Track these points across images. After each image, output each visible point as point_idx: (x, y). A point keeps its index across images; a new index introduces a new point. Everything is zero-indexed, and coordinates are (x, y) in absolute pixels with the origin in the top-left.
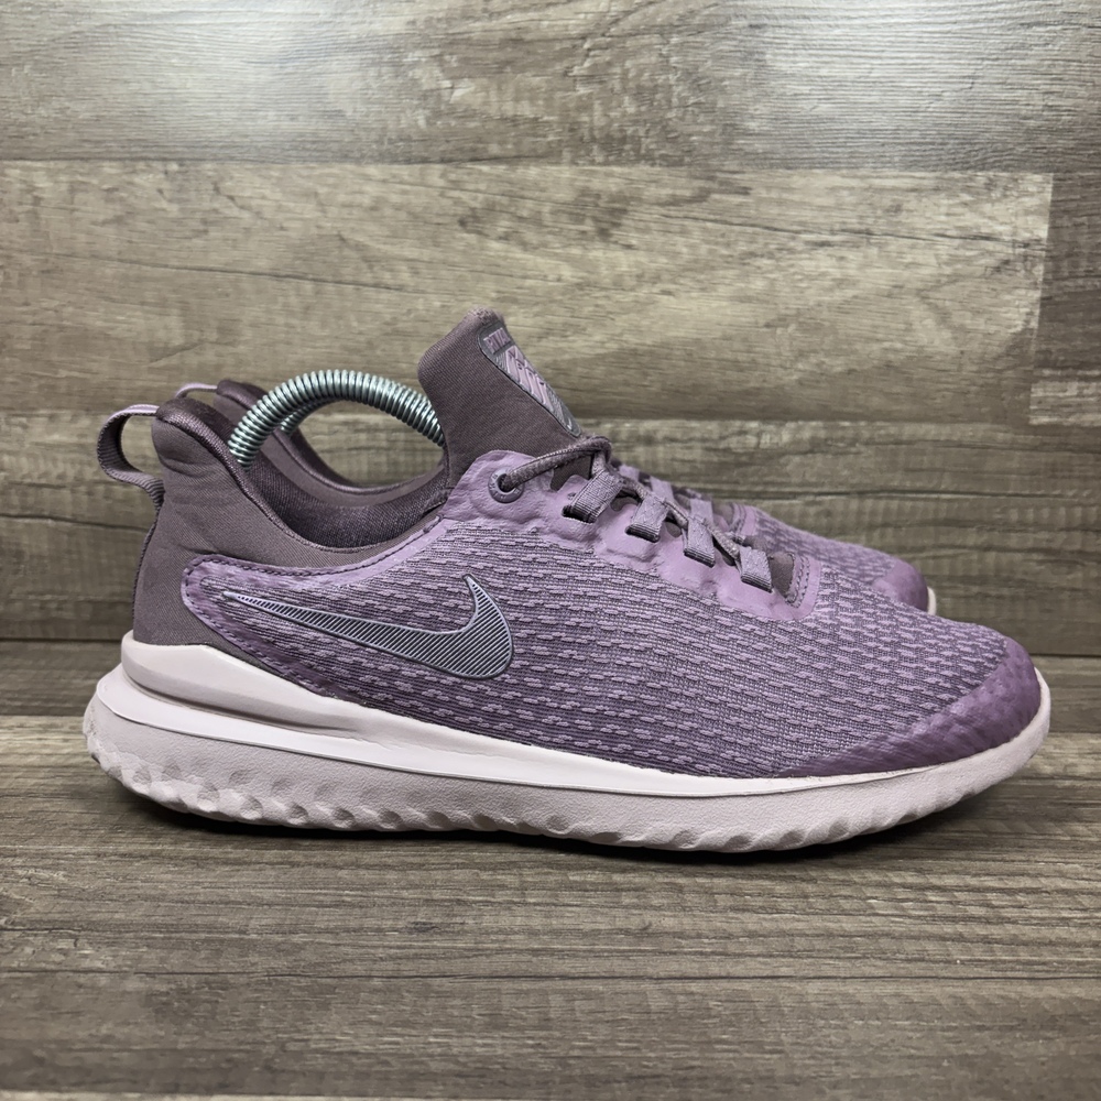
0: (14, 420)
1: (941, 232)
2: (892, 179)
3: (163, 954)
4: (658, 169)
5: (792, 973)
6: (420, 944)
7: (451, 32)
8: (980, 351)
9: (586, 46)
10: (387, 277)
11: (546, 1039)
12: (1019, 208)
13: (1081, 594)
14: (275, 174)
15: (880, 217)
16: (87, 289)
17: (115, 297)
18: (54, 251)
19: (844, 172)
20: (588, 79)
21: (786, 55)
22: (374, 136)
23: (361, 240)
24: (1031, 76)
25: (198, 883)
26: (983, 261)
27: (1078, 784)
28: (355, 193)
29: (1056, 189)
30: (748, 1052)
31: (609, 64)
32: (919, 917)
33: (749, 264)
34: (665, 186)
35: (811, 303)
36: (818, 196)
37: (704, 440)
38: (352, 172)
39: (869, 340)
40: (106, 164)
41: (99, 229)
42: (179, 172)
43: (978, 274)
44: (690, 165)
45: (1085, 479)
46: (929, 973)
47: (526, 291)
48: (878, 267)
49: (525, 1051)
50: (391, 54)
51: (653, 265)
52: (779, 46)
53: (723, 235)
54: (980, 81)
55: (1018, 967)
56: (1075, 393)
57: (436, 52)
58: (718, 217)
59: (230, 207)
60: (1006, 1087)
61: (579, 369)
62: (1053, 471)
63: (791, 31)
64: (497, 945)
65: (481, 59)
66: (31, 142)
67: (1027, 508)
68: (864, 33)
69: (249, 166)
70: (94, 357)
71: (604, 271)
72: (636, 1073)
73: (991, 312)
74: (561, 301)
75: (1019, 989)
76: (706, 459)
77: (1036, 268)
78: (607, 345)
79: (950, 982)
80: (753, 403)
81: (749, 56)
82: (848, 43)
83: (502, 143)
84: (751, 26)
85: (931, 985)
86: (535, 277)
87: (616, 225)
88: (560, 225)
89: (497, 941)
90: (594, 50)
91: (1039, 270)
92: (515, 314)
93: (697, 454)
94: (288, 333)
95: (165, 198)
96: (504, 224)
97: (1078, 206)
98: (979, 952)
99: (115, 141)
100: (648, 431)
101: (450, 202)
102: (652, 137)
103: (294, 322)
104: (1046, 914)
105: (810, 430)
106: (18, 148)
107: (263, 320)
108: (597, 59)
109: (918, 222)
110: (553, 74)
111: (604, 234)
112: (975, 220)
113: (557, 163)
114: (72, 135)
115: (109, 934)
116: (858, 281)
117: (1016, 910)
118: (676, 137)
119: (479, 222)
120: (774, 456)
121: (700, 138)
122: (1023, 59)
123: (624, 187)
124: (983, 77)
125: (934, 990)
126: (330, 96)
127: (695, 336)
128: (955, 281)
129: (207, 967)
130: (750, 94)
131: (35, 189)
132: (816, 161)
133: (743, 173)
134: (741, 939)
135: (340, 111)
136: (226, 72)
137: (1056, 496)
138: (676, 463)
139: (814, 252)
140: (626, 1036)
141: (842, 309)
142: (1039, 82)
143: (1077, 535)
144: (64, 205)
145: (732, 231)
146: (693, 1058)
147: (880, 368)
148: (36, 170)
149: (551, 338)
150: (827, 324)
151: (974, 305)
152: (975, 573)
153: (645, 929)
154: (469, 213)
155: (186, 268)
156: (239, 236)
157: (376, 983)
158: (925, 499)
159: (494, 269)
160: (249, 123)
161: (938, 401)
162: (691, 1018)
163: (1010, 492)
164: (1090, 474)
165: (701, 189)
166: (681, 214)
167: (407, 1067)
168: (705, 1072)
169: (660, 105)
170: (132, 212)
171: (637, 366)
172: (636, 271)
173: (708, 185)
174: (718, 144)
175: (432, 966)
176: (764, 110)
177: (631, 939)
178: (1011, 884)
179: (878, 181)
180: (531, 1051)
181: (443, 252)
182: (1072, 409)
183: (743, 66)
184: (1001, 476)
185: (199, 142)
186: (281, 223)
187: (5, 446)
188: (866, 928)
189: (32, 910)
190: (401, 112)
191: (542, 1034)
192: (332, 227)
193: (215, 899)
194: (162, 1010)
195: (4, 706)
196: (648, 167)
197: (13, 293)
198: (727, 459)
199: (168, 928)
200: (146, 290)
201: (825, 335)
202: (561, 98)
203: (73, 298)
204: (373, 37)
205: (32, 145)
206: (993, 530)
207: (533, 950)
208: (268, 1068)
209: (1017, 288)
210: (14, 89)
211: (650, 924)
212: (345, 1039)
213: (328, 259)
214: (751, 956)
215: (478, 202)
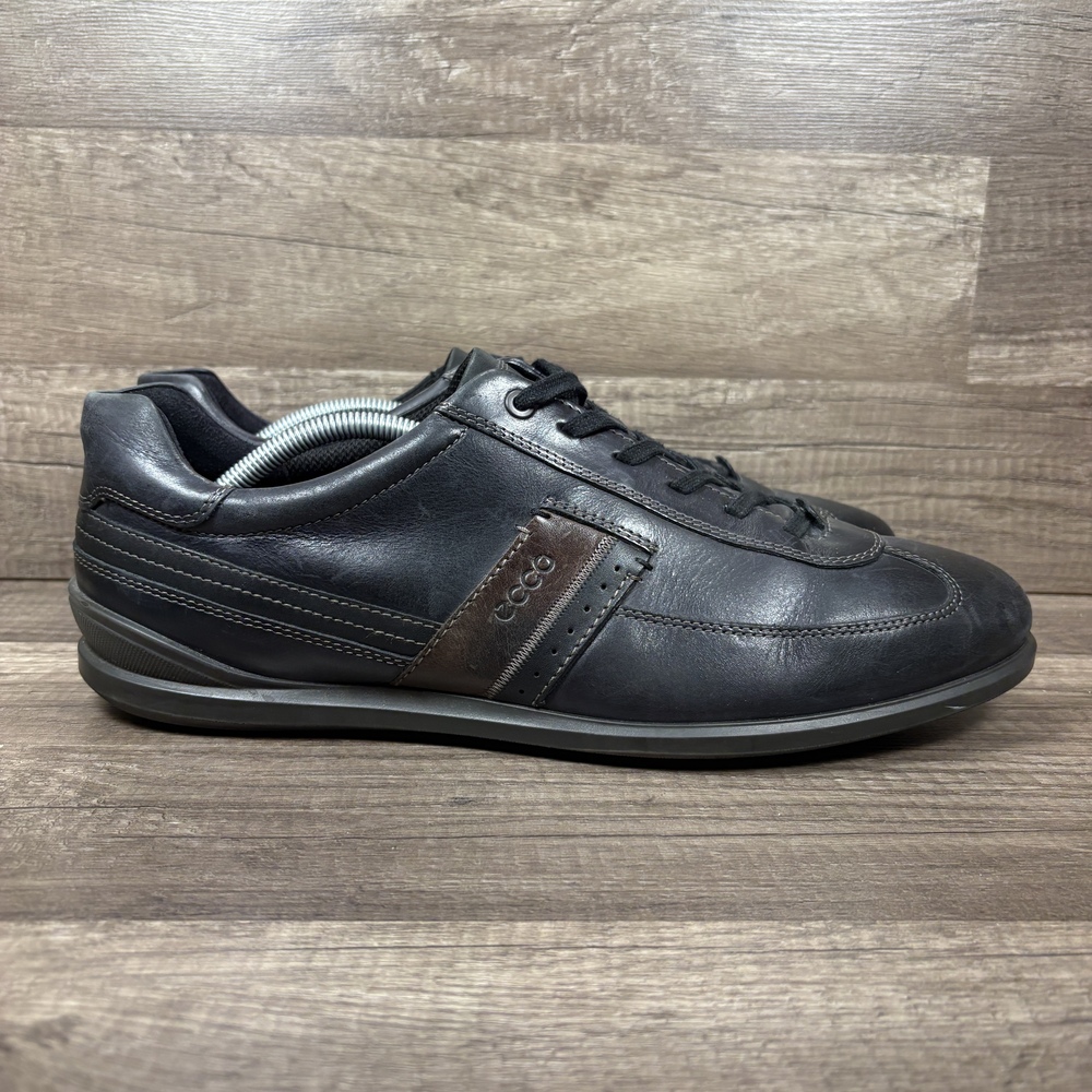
0: (35, 373)
1: (891, 208)
2: (848, 160)
3: (242, 824)
4: (636, 146)
5: (777, 832)
6: (462, 813)
7: (448, 15)
8: (923, 317)
9: (573, 31)
10: (387, 243)
11: (580, 879)
12: (960, 187)
13: (1009, 536)
14: (285, 145)
15: (836, 194)
16: (105, 250)
17: (131, 257)
18: (74, 213)
19: (805, 152)
20: (575, 62)
21: (754, 44)
22: (376, 111)
23: (364, 207)
24: (972, 68)
25: (258, 772)
26: (927, 236)
28: (359, 163)
29: (993, 171)
30: (746, 886)
31: (594, 49)
32: (879, 791)
33: (718, 235)
34: (644, 162)
35: (774, 272)
36: (782, 174)
37: (676, 396)
38: (356, 144)
39: (825, 306)
40: (124, 132)
41: (117, 194)
42: (193, 141)
43: (923, 247)
44: (666, 143)
45: (1015, 433)
46: (890, 830)
47: (516, 257)
48: (835, 240)
49: (564, 888)
50: (389, 34)
51: (632, 235)
52: (748, 35)
53: (695, 208)
54: (927, 71)
55: (960, 825)
56: (1007, 355)
57: (435, 34)
58: (691, 192)
59: (241, 175)
60: (954, 906)
61: (564, 330)
62: (988, 425)
63: (759, 22)
64: (527, 813)
65: (476, 41)
66: (52, 110)
68: (825, 25)
69: (260, 137)
70: (111, 314)
71: (587, 239)
72: (657, 902)
73: (934, 282)
74: (547, 267)
75: (962, 840)
76: (677, 414)
77: (975, 243)
78: (590, 308)
79: (905, 836)
80: (721, 363)
81: (722, 44)
82: (810, 34)
83: (494, 120)
84: (723, 17)
85: (891, 839)
86: (524, 244)
87: (599, 197)
88: (547, 197)
89: (526, 810)
90: (580, 35)
91: (977, 244)
92: (505, 278)
93: (670, 409)
94: (295, 293)
95: (180, 166)
96: (496, 195)
97: (1012, 186)
98: (928, 815)
99: (133, 111)
100: (626, 388)
101: (447, 174)
102: (633, 117)
103: (301, 283)
104: (983, 787)
105: (772, 387)
106: (40, 116)
107: (272, 281)
108: (583, 43)
109: (870, 198)
110: (543, 57)
111: (587, 205)
112: (921, 198)
113: (546, 140)
114: (91, 104)
115: (190, 810)
116: (816, 252)
117: (958, 785)
118: (653, 118)
119: (473, 193)
120: (737, 411)
121: (676, 119)
122: (966, 52)
123: (605, 162)
124: (930, 68)
125: (893, 841)
126: (335, 73)
127: (669, 300)
128: (903, 253)
129: (281, 833)
130: (721, 79)
131: (58, 155)
132: (780, 142)
133: (715, 151)
134: (732, 808)
135: (345, 87)
136: (238, 48)
137: (977, 448)
138: (651, 417)
139: (777, 225)
140: (645, 876)
141: (802, 277)
142: (979, 73)
143: (1007, 484)
144: (84, 171)
145: (704, 205)
146: (702, 891)
147: (834, 331)
148: (57, 136)
149: (538, 300)
150: (787, 291)
151: (918, 275)
152: (917, 518)
153: (650, 800)
154: (464, 184)
155: (199, 232)
156: (250, 202)
157: (429, 841)
158: (873, 451)
159: (486, 236)
160: (259, 97)
161: (887, 362)
162: (697, 863)
163: (949, 444)
164: (1019, 428)
165: (676, 166)
166: (658, 188)
167: (468, 900)
168: (713, 900)
169: (640, 88)
170: (149, 179)
171: (617, 327)
172: (616, 240)
173: (682, 162)
174: (691, 124)
175: (475, 829)
176: (734, 95)
177: (639, 808)
178: (954, 766)
179: (835, 161)
180: (568, 887)
181: (440, 219)
182: (1004, 370)
183: (715, 54)
184: (941, 430)
185: (213, 113)
186: (289, 191)
187: (26, 397)
188: (835, 799)
189: (118, 793)
190: (402, 89)
191: (575, 876)
192: (338, 196)
193: (275, 783)
194: (251, 862)
195: (42, 635)
196: (627, 145)
197: (34, 253)
198: (697, 414)
199: (241, 806)
200: (161, 252)
201: (786, 301)
202: (550, 79)
203: (92, 258)
204: (376, 18)
205: (55, 113)
206: (933, 478)
207: (558, 817)
208: (352, 903)
209: (958, 260)
210: (37, 59)
211: (654, 797)
212: (411, 882)
213: (333, 225)
214: (741, 819)
215: (472, 174)
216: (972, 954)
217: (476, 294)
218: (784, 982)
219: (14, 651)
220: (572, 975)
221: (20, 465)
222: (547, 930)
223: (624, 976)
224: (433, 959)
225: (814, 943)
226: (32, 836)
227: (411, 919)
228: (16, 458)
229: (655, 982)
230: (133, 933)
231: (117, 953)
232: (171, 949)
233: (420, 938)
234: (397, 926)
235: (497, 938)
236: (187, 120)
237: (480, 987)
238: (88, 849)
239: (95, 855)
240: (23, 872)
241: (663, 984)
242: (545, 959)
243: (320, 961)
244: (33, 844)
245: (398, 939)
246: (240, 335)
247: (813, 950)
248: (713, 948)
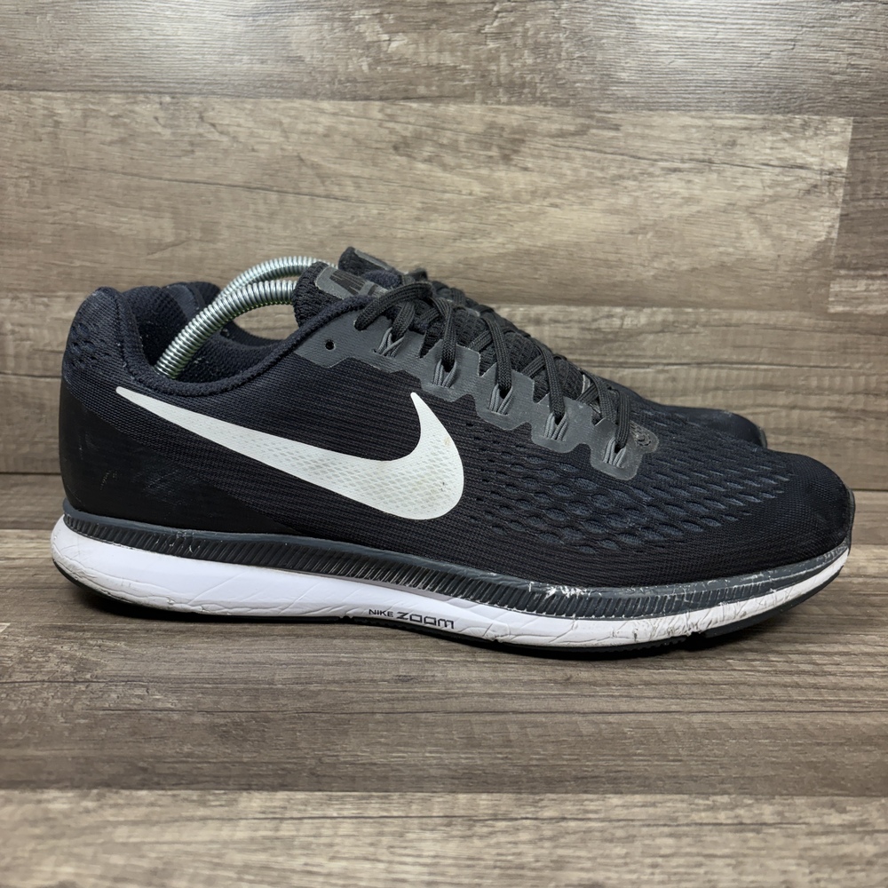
0: (38, 300)
1: (765, 162)
2: (730, 120)
3: (216, 698)
4: (549, 108)
5: (681, 710)
6: (405, 690)
8: (792, 255)
9: (496, 9)
10: (336, 190)
11: (511, 753)
12: (826, 144)
13: (862, 442)
14: (249, 107)
15: (718, 150)
16: (96, 196)
17: (118, 202)
18: (71, 165)
19: (693, 113)
20: (497, 36)
21: (651, 19)
22: (327, 78)
23: (316, 160)
24: (838, 41)
25: (228, 650)
26: (797, 185)
27: (869, 580)
28: (312, 122)
29: (855, 130)
30: (657, 761)
31: (513, 24)
32: (766, 671)
33: (618, 184)
34: (555, 122)
35: (665, 216)
36: (672, 132)
37: (580, 322)
38: (309, 106)
39: (708, 245)
40: (113, 95)
41: (107, 148)
42: (171, 103)
43: (793, 195)
44: (574, 106)
45: (869, 354)
46: (778, 709)
47: (445, 202)
48: (718, 189)
49: (498, 762)
50: (338, 11)
51: (544, 184)
52: (646, 12)
53: (599, 162)
54: (800, 43)
55: (840, 704)
56: (863, 289)
57: (377, 11)
58: (595, 147)
59: (212, 132)
60: (842, 782)
61: (485, 265)
62: (846, 348)
64: (461, 691)
65: (413, 17)
66: (52, 76)
67: (824, 376)
69: (228, 100)
70: (102, 250)
71: (506, 188)
72: (580, 775)
73: (802, 225)
74: (471, 211)
75: (843, 719)
76: (581, 336)
77: (838, 191)
78: (507, 246)
79: (794, 714)
80: (619, 294)
81: (623, 20)
82: (700, 11)
83: (428, 86)
85: (780, 717)
86: (452, 192)
87: (516, 152)
88: (471, 151)
89: (461, 688)
90: (501, 12)
91: (840, 193)
92: (436, 221)
93: (574, 332)
94: (257, 233)
95: (160, 124)
96: (428, 150)
97: (871, 143)
98: (811, 695)
99: (120, 77)
100: (537, 314)
101: (387, 131)
102: (546, 83)
103: (261, 224)
104: (856, 669)
105: (662, 314)
106: (42, 81)
107: (238, 223)
108: (504, 19)
109: (748, 154)
110: (469, 31)
111: (506, 159)
112: (792, 153)
113: (471, 102)
114: (85, 72)
115: (171, 685)
116: (701, 199)
117: (834, 666)
118: (563, 84)
119: (408, 147)
120: (633, 334)
121: (583, 85)
122: (833, 27)
123: (523, 122)
124: (802, 40)
125: (782, 719)
126: (292, 45)
127: (575, 240)
128: (775, 201)
129: (249, 707)
130: (622, 50)
131: (55, 115)
132: (672, 104)
133: (615, 113)
134: (639, 687)
135: (300, 57)
136: (209, 23)
137: (846, 368)
138: (557, 339)
139: (668, 176)
140: (568, 751)
141: (689, 220)
142: (844, 45)
143: (861, 397)
144: (78, 128)
145: (606, 159)
146: (619, 766)
147: (715, 267)
148: (56, 99)
149: (463, 240)
150: (676, 232)
151: (788, 219)
152: (783, 426)
153: (568, 679)
154: (401, 140)
155: (176, 180)
156: (219, 155)
157: (378, 716)
158: (747, 369)
159: (420, 185)
160: (227, 65)
161: (759, 293)
162: (612, 739)
163: (812, 364)
164: (872, 351)
165: (583, 125)
166: (567, 144)
167: (414, 773)
168: (629, 774)
169: (552, 58)
170: (133, 135)
171: (530, 263)
172: (530, 188)
173: (587, 122)
174: (596, 89)
175: (417, 705)
176: (633, 64)
177: (559, 686)
178: (828, 649)
179: (719, 121)
180: (502, 761)
181: (381, 170)
182: (861, 301)
183: (617, 28)
184: (804, 352)
185: (188, 79)
186: (252, 146)
187: (30, 321)
188: (728, 679)
189: (108, 668)
190: (349, 58)
191: (508, 750)
192: (293, 150)
193: (244, 660)
194: (225, 736)
195: (43, 523)
196: (541, 107)
197: (37, 198)
198: (597, 337)
199: (214, 681)
200: (144, 197)
201: (675, 241)
202: (475, 50)
203: (86, 203)
205: (53, 79)
206: (797, 393)
207: (489, 694)
208: (313, 774)
209: (822, 206)
210: (39, 33)
211: (571, 677)
212: (365, 755)
213: (289, 175)
214: (648, 698)
215: (408, 132)
216: (862, 829)
217: (411, 235)
218: (698, 855)
219: (21, 537)
220: (509, 846)
221: (25, 378)
223: (556, 847)
224: (386, 829)
225: (722, 817)
226: (35, 708)
227: (366, 790)
228: (22, 372)
229: (583, 853)
230: (121, 801)
231: (108, 821)
232: (155, 818)
233: (374, 808)
234: (354, 797)
235: (441, 809)
236: (166, 85)
237: (428, 857)
238: (82, 721)
239: (90, 727)
240: (26, 742)
241: (590, 855)
242: (485, 830)
243: (287, 830)
244: (35, 716)
245: (354, 809)
246: (210, 269)
247: (721, 824)
248: (632, 820)
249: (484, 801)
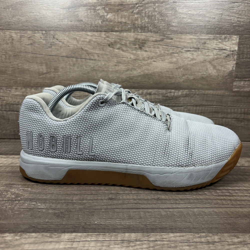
0: (7, 89)
1: (214, 48)
2: (204, 37)
3: (56, 205)
4: (153, 34)
5: (191, 207)
6: (111, 202)
7: (107, 2)
8: (222, 75)
9: (137, 6)
10: (92, 57)
12: (231, 43)
13: (243, 128)
14: (67, 34)
15: (201, 45)
16: (24, 60)
17: (30, 61)
18: (17, 51)
19: (194, 35)
20: (137, 13)
21: (181, 8)
22: (89, 26)
23: (86, 49)
24: (234, 14)
25: (60, 190)
26: (223, 55)
27: (246, 168)
28: (85, 38)
29: (240, 39)
30: (184, 223)
31: (142, 10)
32: (216, 195)
33: (172, 55)
34: (154, 37)
35: (186, 64)
36: (188, 40)
37: (162, 94)
38: (84, 34)
39: (198, 72)
40: (29, 31)
41: (27, 46)
42: (45, 33)
43: (222, 58)
44: (160, 33)
45: (245, 103)
46: (219, 207)
47: (123, 61)
48: (201, 56)
49: (137, 223)
50: (93, 7)
51: (151, 55)
52: (180, 6)
53: (167, 49)
55: (237, 205)
56: (243, 84)
57: (104, 7)
58: (166, 45)
59: (57, 41)
60: (238, 229)
61: (135, 78)
62: (238, 101)
63: (182, 3)
65: (114, 8)
66: (11, 26)
67: (232, 109)
68: (198, 4)
69: (61, 32)
70: (26, 75)
71: (140, 56)
72: (161, 227)
73: (225, 66)
74: (131, 63)
75: (238, 209)
76: (162, 98)
78: (141, 73)
79: (224, 208)
80: (173, 86)
81: (173, 9)
82: (195, 6)
83: (118, 28)
84: (174, 2)
86: (125, 58)
87: (143, 46)
88: (131, 46)
89: (127, 201)
90: (139, 7)
91: (236, 57)
92: (121, 66)
93: (160, 97)
94: (70, 70)
95: (42, 39)
96: (118, 46)
97: (244, 43)
98: (229, 202)
99: (31, 26)
100: (150, 92)
101: (106, 41)
102: (151, 27)
103: (71, 67)
104: (242, 194)
105: (185, 92)
106: (8, 27)
107: (64, 67)
108: (139, 9)
109: (209, 46)
110: (130, 12)
111: (141, 48)
112: (222, 46)
113: (130, 32)
114: (21, 25)
115: (43, 201)
116: (196, 59)
117: (236, 194)
118: (157, 27)
119: (113, 45)
120: (177, 98)
121: (162, 27)
122: (233, 10)
123: (145, 38)
124: (224, 14)
125: (221, 210)
126: (79, 16)
127: (160, 71)
128: (217, 59)
129: (66, 208)
130: (173, 17)
131: (12, 37)
132: (187, 32)
133: (171, 35)
134: (179, 200)
135: (82, 20)
136: (56, 11)
137: (238, 106)
138: (156, 99)
139: (187, 53)
140: (158, 220)
141: (192, 65)
142: (236, 15)
143: (243, 115)
144: (19, 41)
145: (169, 48)
146: (173, 224)
147: (201, 78)
148: (12, 32)
149: (129, 71)
150: (189, 68)
151: (221, 65)
154: (111, 43)
155: (47, 55)
156: (59, 48)
157: (103, 210)
158: (210, 107)
159: (116, 56)
160: (61, 22)
161: (213, 86)
162: (171, 216)
163: (228, 105)
164: (246, 101)
165: (162, 38)
166: (158, 44)
167: (113, 227)
168: (176, 227)
169: (153, 20)
170: (35, 42)
171: (148, 77)
172: (148, 56)
173: (163, 37)
174: (166, 28)
175: (114, 207)
176: (176, 21)
177: (156, 200)
178: (234, 188)
179: (201, 37)
181: (105, 52)
182: (242, 87)
183: (172, 11)
184: (226, 102)
185: (50, 26)
186: (68, 45)
187: (5, 95)
188: (205, 198)
189: (25, 196)
190: (95, 20)
191: (140, 220)
192: (80, 46)
193: (64, 193)
194: (58, 216)
195: (9, 153)
196: (150, 33)
197: (7, 60)
198: (167, 98)
199: (56, 200)
200: (38, 60)
201: (189, 71)
202: (131, 18)
203: (21, 62)
204: (89, 3)
206: (224, 114)
207: (135, 203)
208: (83, 228)
209: (231, 61)
210: (7, 14)
211: (159, 197)
212: (99, 222)
213: (79, 53)
214: (182, 204)
215: (113, 41)
216: (244, 243)
217: (114, 70)
220: (140, 249)
221: (4, 111)
222: (133, 236)
224: (104, 244)
225: (203, 240)
226: (3, 209)
227: (99, 232)
230: (27, 237)
231: (23, 243)
232: (37, 242)
233: (101, 238)
234: (95, 234)
235: (121, 238)
236: (44, 28)
238: (17, 212)
239: (19, 214)
242: (133, 244)
243: (75, 245)
244: (3, 211)
245: (95, 238)
246: (56, 80)
247: (203, 242)
248: (177, 241)
249: (133, 235)
